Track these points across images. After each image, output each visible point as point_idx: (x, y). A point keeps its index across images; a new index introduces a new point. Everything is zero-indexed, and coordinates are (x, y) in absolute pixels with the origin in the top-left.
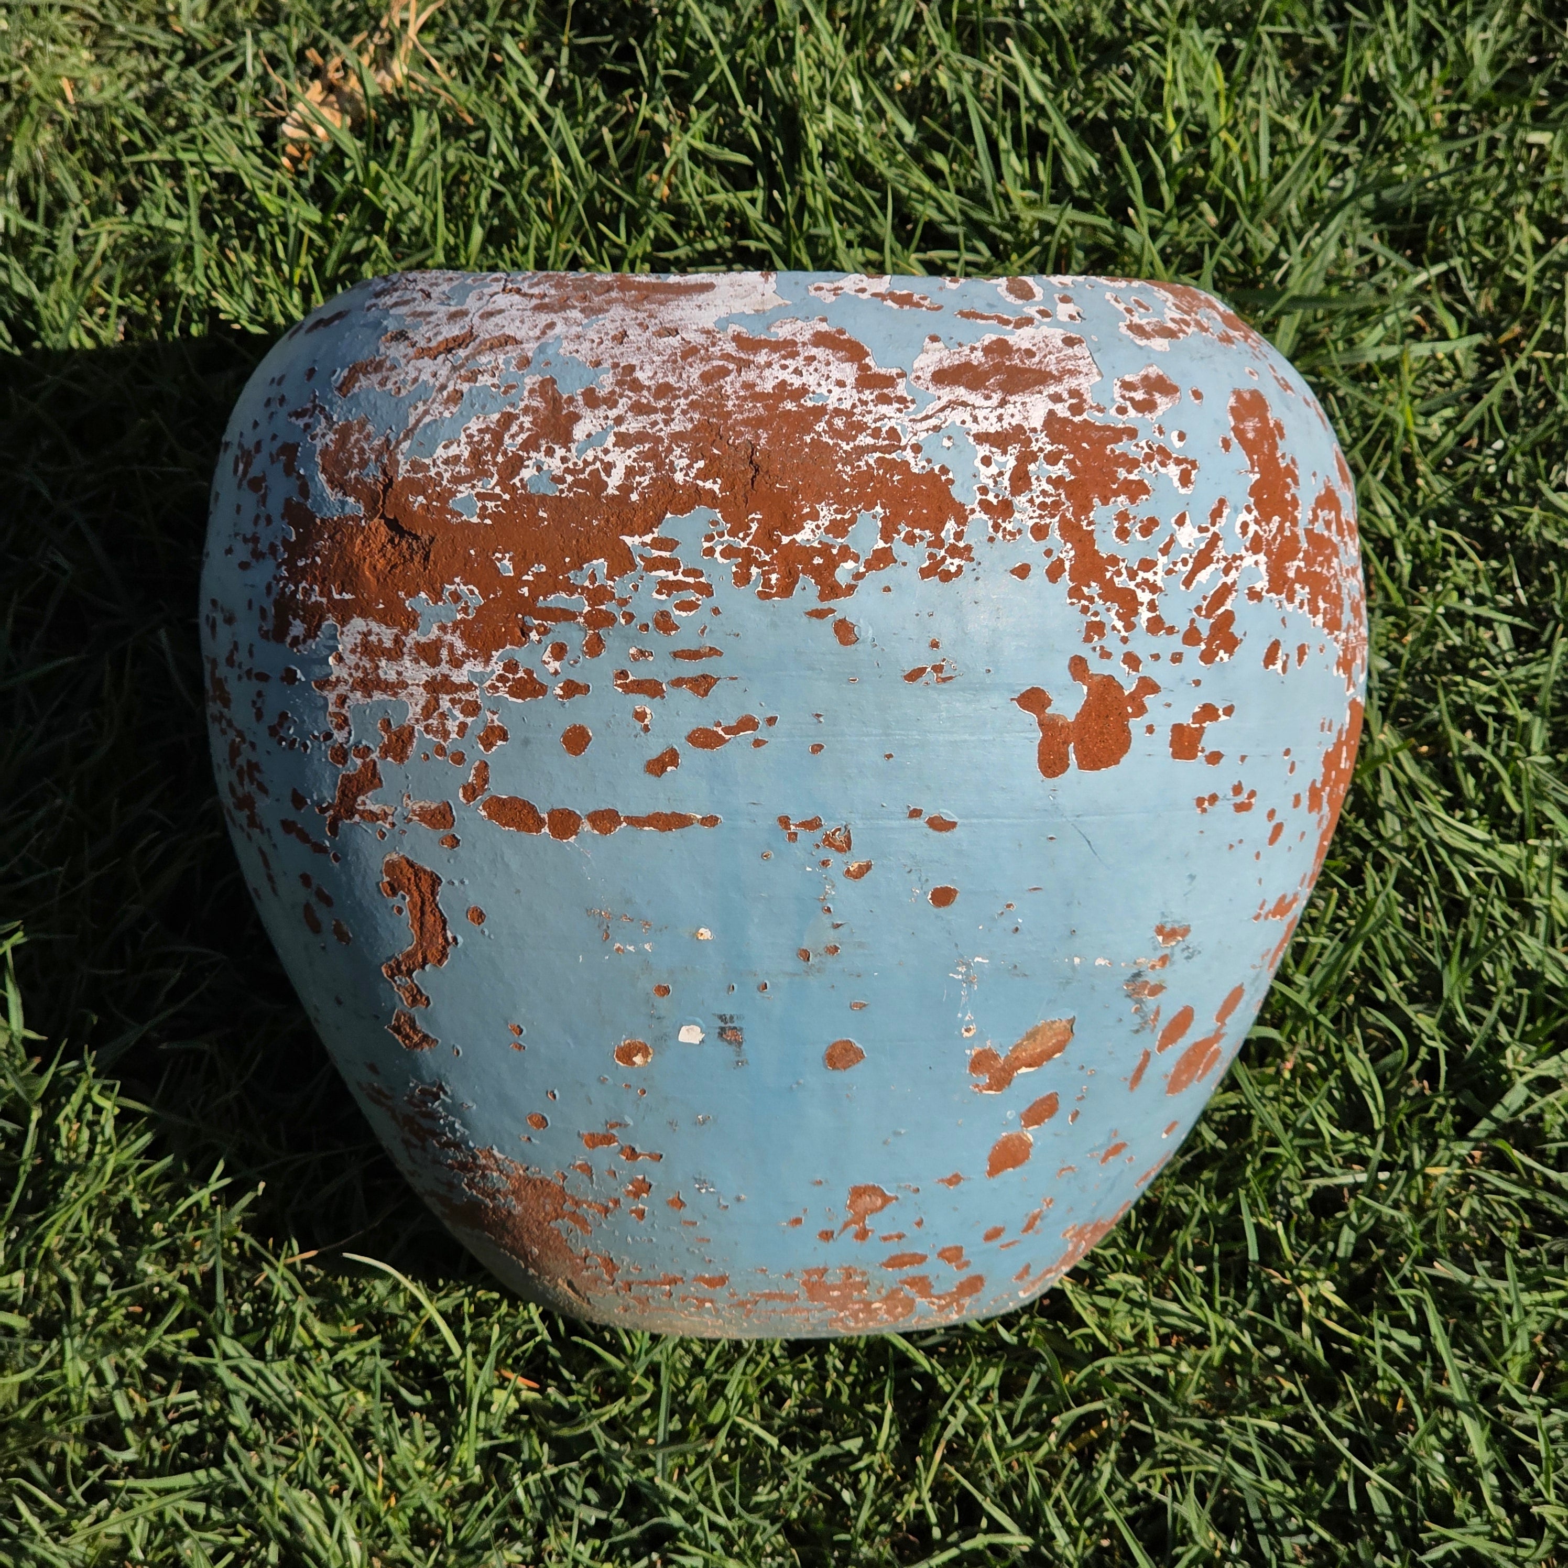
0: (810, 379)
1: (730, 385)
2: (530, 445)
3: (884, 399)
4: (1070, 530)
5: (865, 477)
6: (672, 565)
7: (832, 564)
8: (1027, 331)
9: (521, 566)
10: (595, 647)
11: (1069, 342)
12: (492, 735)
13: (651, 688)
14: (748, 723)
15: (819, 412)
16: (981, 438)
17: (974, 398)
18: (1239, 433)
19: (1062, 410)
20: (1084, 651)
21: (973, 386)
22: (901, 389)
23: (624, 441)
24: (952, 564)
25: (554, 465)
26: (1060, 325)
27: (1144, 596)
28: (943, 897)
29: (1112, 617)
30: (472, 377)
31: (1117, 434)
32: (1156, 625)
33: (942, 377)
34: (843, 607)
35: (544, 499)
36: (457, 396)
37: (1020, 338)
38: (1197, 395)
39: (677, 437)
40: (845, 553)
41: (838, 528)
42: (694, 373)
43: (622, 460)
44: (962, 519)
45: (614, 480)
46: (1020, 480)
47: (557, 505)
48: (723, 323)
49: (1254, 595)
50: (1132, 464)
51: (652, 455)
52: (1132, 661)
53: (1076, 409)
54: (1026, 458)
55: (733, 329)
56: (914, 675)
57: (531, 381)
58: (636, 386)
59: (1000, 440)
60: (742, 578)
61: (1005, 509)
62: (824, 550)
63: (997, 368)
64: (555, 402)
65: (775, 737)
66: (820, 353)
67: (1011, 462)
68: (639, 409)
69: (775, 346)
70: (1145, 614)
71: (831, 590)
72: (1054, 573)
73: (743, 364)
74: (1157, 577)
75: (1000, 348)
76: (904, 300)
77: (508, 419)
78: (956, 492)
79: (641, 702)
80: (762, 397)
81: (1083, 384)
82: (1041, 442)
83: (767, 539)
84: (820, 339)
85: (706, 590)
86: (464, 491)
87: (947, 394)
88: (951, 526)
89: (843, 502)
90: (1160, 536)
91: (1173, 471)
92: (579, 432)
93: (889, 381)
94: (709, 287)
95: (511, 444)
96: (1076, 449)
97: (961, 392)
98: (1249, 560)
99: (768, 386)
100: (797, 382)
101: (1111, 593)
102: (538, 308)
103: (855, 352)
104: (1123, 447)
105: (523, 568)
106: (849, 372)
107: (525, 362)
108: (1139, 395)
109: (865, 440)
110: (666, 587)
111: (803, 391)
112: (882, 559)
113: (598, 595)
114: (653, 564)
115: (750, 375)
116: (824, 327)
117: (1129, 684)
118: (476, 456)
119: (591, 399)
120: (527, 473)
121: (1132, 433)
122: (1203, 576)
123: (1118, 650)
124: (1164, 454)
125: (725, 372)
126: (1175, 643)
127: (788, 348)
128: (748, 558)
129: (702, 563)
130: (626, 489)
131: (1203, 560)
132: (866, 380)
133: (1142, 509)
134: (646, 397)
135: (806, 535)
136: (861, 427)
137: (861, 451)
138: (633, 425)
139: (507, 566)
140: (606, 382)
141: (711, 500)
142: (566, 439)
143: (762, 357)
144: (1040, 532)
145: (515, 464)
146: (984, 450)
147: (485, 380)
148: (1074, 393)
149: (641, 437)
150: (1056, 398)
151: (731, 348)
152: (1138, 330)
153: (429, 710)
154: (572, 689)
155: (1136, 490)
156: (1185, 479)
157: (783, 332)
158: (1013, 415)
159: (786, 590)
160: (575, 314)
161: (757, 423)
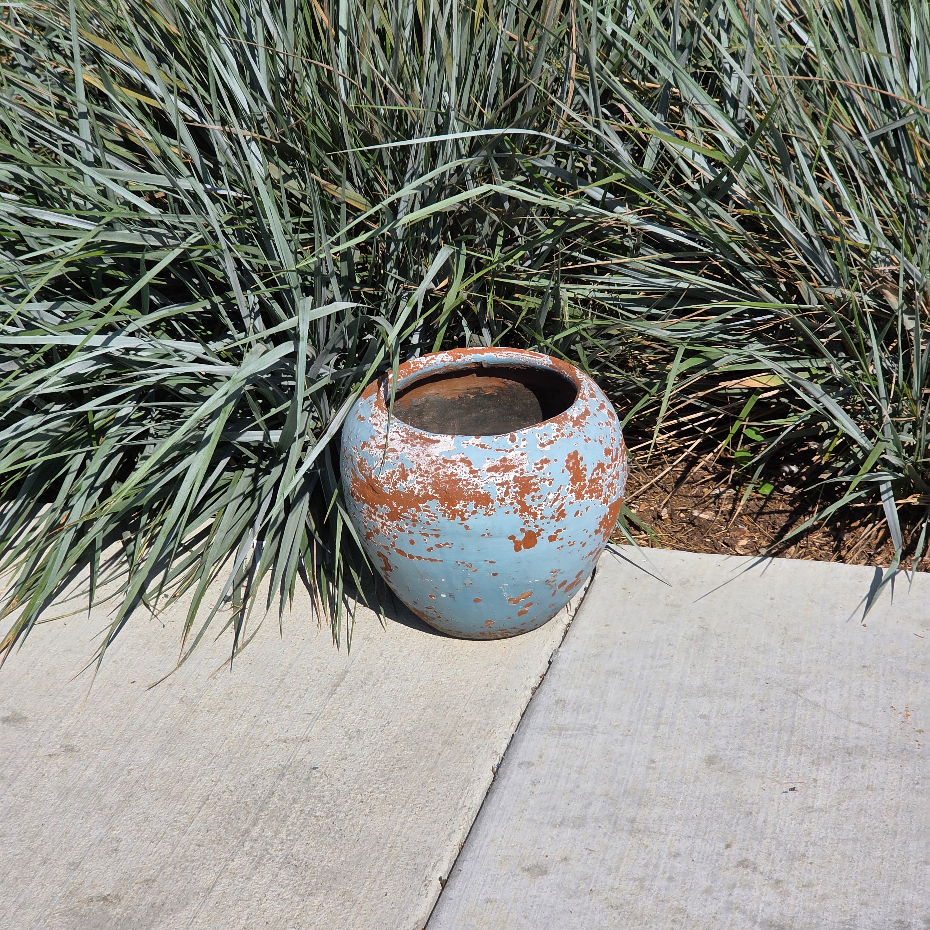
0: (458, 471)
1: (441, 472)
2: (399, 479)
3: (475, 476)
4: (519, 502)
5: (470, 495)
6: (429, 511)
7: (463, 513)
8: (512, 453)
10: (414, 525)
11: (522, 454)
12: (395, 537)
13: (426, 535)
14: (447, 544)
15: (460, 480)
16: (497, 485)
17: (496, 475)
18: (567, 467)
19: (518, 475)
20: (523, 527)
21: (496, 472)
22: (479, 474)
23: (418, 483)
24: (491, 513)
25: (404, 485)
26: (521, 449)
27: (539, 512)
28: (495, 575)
29: (531, 518)
30: (387, 458)
31: (532, 478)
32: (542, 518)
33: (489, 470)
34: (466, 523)
35: (402, 493)
36: (384, 463)
37: (509, 456)
38: (556, 460)
39: (429, 484)
40: (466, 511)
41: (464, 506)
42: (433, 468)
43: (418, 487)
44: (493, 503)
45: (416, 491)
46: (507, 493)
47: (404, 494)
48: (441, 454)
49: (571, 503)
50: (536, 484)
51: (424, 487)
52: (536, 526)
53: (521, 474)
54: (508, 488)
55: (443, 456)
56: (483, 535)
57: (399, 463)
58: (421, 470)
59: (502, 485)
60: (444, 516)
61: (503, 500)
62: (462, 510)
63: (502, 466)
64: (404, 470)
65: (453, 547)
66: (461, 464)
67: (504, 489)
68: (421, 476)
69: (452, 462)
70: (539, 516)
71: (463, 519)
72: (515, 512)
73: (444, 467)
74: (543, 507)
75: (505, 459)
76: (483, 446)
77: (394, 472)
78: (491, 497)
79: (425, 537)
80: (447, 476)
81: (524, 467)
82: (513, 484)
83: (449, 508)
84: (462, 460)
85: (436, 517)
86: (385, 486)
87: (490, 474)
88: (490, 505)
89: (466, 500)
90: (543, 498)
91: (547, 483)
92: (409, 478)
93: (476, 472)
94: (438, 441)
95: (395, 478)
96: (521, 484)
97: (493, 473)
98: (570, 495)
99: (449, 473)
100: (455, 472)
101: (530, 513)
102: (402, 441)
103: (469, 464)
104: (535, 480)
105: (398, 506)
106: (467, 469)
107: (398, 458)
108: (539, 466)
109: (470, 487)
110: (428, 516)
111: (457, 474)
112: (474, 512)
113: (415, 515)
114: (425, 511)
115: (445, 470)
116: (463, 456)
117: (536, 530)
118: (388, 479)
119: (412, 472)
120: (398, 486)
121: (536, 477)
122: (556, 504)
123: (532, 525)
124: (545, 479)
125: (439, 468)
126: (548, 520)
127: (454, 462)
128: (445, 512)
129: (435, 512)
130: (419, 494)
131: (555, 500)
132: (472, 472)
133: (539, 493)
134: (423, 473)
135: (458, 507)
136: (469, 484)
137: (469, 489)
138: (420, 479)
139: (395, 504)
140: (415, 468)
141: (436, 498)
142: (406, 480)
143: (448, 465)
144: (512, 504)
145: (395, 483)
146: (498, 487)
147: (389, 460)
148: (521, 470)
149: (422, 483)
150: (517, 472)
151: (441, 462)
152: (542, 445)
153: (382, 528)
154: (410, 532)
155: (536, 490)
156: (550, 484)
157: (453, 458)
158: (506, 478)
159: (453, 518)
160: (409, 445)
161: (446, 482)
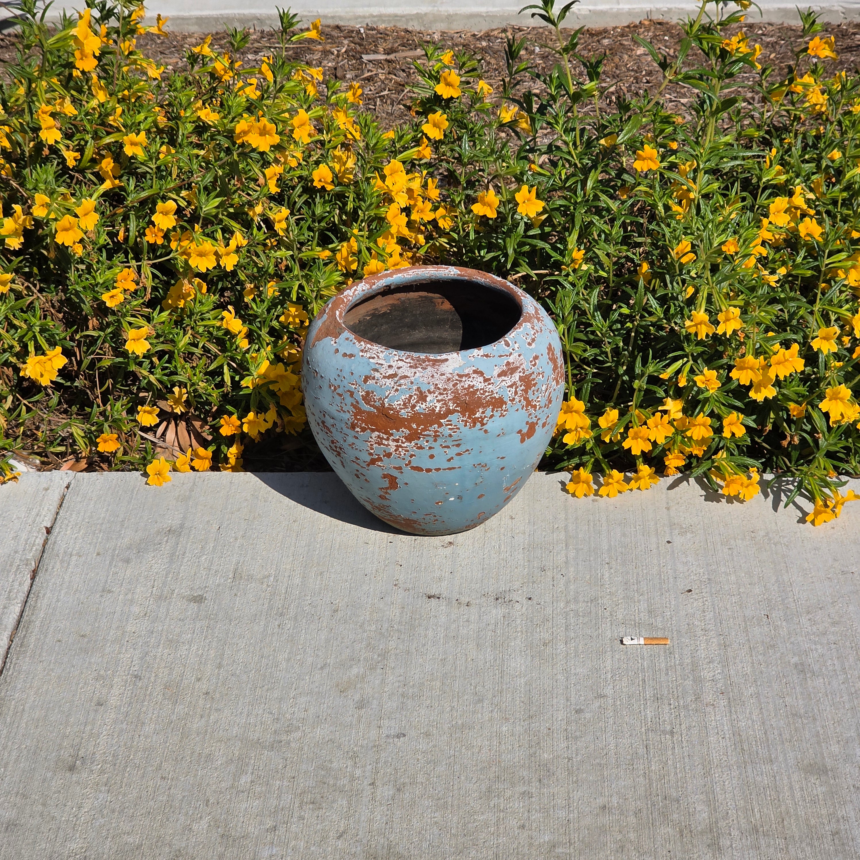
0: (474, 383)
1: (459, 387)
2: (417, 402)
3: (489, 384)
4: (525, 399)
5: (487, 402)
6: (451, 425)
7: (483, 419)
8: (511, 357)
9: (418, 425)
10: (435, 441)
11: (519, 356)
12: (411, 456)
13: (448, 447)
14: (468, 450)
15: (477, 390)
16: (508, 387)
17: (506, 378)
19: (521, 374)
20: (528, 419)
21: (505, 376)
22: (492, 381)
23: (438, 401)
24: (504, 413)
25: (423, 406)
26: (516, 352)
27: (537, 404)
28: (502, 469)
29: (532, 411)
30: (400, 385)
31: (531, 374)
32: (540, 408)
33: (499, 375)
34: (485, 427)
35: (422, 413)
36: (397, 390)
37: (511, 359)
38: (542, 355)
39: (449, 400)
40: (485, 417)
41: (483, 413)
42: (451, 385)
43: (438, 405)
44: (506, 404)
45: (437, 410)
46: (516, 393)
47: (425, 415)
48: (454, 370)
49: (554, 390)
50: (534, 379)
51: (445, 404)
52: (536, 416)
53: (524, 373)
54: (517, 387)
55: (456, 372)
56: (499, 435)
57: (415, 387)
58: (439, 389)
59: (511, 386)
60: (465, 425)
61: (514, 399)
62: (481, 417)
63: (509, 369)
64: (421, 392)
65: (473, 452)
66: (475, 375)
67: (514, 390)
68: (441, 394)
69: (466, 376)
70: (538, 407)
71: (483, 424)
72: (522, 408)
73: (460, 381)
74: (539, 399)
75: (508, 364)
76: (487, 356)
77: (411, 396)
78: (505, 400)
79: (446, 449)
80: (465, 389)
81: (524, 366)
82: (519, 383)
83: (469, 417)
84: (475, 372)
85: (459, 429)
86: (403, 411)
87: (500, 379)
88: (504, 406)
89: (484, 407)
90: (539, 391)
91: (541, 376)
92: (428, 399)
93: (490, 379)
94: (447, 360)
95: (413, 402)
96: (524, 382)
97: (503, 378)
98: (553, 383)
99: (466, 386)
100: (472, 384)
101: (532, 406)
102: (410, 367)
103: (481, 374)
104: (532, 376)
105: (419, 427)
106: (481, 379)
107: (412, 383)
108: (533, 363)
109: (487, 394)
110: (450, 429)
111: (473, 386)
112: (492, 416)
113: (436, 431)
114: (447, 425)
115: (462, 384)
116: (474, 368)
117: (535, 421)
118: (404, 404)
119: (430, 393)
120: (417, 408)
121: (533, 373)
122: (546, 393)
123: (533, 416)
124: (539, 374)
125: (457, 384)
126: (543, 409)
127: (468, 375)
128: (466, 422)
129: (457, 424)
130: (440, 411)
131: (546, 390)
132: (486, 380)
133: (536, 387)
134: (442, 391)
135: (478, 415)
136: (486, 391)
137: (487, 396)
138: (440, 398)
139: (414, 426)
140: (432, 388)
141: (458, 411)
142: (425, 401)
143: (464, 379)
144: (520, 401)
145: (414, 406)
146: (509, 389)
147: (403, 387)
148: (523, 369)
149: (442, 400)
150: (520, 372)
151: (457, 377)
152: (529, 344)
153: (396, 450)
154: (430, 448)
155: (534, 385)
157: (466, 372)
158: (513, 380)
159: (474, 426)
160: (420, 369)
161: (465, 395)
